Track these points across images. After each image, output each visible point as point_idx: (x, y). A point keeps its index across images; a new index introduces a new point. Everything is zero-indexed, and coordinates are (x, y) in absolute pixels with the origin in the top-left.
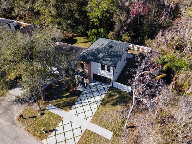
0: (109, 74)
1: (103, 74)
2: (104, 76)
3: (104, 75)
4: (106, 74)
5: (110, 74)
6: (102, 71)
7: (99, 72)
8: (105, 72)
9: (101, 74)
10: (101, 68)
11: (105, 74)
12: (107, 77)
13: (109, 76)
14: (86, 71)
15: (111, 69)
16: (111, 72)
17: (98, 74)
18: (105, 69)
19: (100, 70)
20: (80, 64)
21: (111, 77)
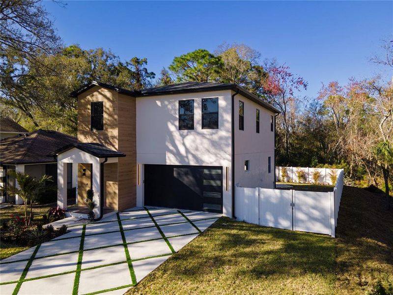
0: (215, 137)
1: (187, 151)
2: (193, 163)
3: (194, 156)
4: (200, 147)
5: (221, 138)
6: (183, 137)
7: (171, 148)
8: (199, 134)
9: (177, 154)
10: (177, 123)
11: (197, 149)
12: (209, 160)
13: (216, 155)
14: (112, 137)
15: (222, 108)
16: (221, 130)
17: (167, 158)
18: (195, 124)
19: (176, 134)
20: (90, 111)
21: (222, 153)
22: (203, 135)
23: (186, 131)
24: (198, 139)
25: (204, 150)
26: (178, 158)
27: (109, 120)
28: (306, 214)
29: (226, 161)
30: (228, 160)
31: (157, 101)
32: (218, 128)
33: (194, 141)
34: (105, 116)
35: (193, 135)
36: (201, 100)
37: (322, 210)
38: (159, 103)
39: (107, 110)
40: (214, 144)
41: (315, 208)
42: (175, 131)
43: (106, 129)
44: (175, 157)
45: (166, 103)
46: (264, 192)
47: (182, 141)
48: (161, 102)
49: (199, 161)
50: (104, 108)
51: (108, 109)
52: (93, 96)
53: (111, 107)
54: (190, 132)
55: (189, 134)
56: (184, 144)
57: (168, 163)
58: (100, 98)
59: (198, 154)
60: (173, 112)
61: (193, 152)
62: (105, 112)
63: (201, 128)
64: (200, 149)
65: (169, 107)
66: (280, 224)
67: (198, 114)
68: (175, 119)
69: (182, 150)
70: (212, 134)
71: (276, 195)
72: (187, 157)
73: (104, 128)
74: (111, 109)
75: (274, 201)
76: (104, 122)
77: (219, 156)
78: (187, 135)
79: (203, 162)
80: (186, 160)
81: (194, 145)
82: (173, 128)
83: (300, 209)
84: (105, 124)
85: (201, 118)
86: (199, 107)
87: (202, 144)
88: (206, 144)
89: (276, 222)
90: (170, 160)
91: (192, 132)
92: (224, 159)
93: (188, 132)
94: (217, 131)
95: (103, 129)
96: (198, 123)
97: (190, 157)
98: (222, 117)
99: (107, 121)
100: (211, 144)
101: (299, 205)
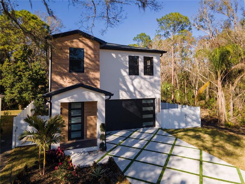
0: (152, 80)
1: (135, 89)
2: (138, 97)
3: (140, 92)
4: (143, 86)
5: (155, 81)
6: (132, 80)
7: (124, 87)
8: (142, 78)
9: (128, 91)
10: (128, 70)
11: (141, 88)
13: (152, 91)
14: (94, 78)
15: (156, 63)
16: (155, 76)
17: (120, 94)
18: (140, 72)
19: (127, 78)
20: (68, 55)
21: (156, 90)
22: (145, 79)
23: (134, 76)
24: (142, 82)
25: (145, 88)
26: (129, 94)
27: (90, 65)
28: (191, 119)
29: (158, 94)
30: (159, 94)
31: (112, 54)
32: (153, 75)
33: (139, 83)
34: (86, 60)
35: (139, 78)
36: (143, 57)
37: (196, 116)
38: (114, 55)
39: (89, 57)
40: (152, 84)
41: (193, 115)
42: (126, 76)
43: (88, 72)
44: (127, 93)
45: (120, 56)
46: (173, 110)
47: (131, 83)
48: (115, 55)
49: (143, 95)
50: (85, 54)
51: (90, 55)
52: (72, 42)
53: (93, 54)
54: (137, 77)
55: (136, 78)
56: (133, 85)
57: (121, 98)
58: (81, 45)
59: (142, 91)
60: (124, 63)
61: (138, 89)
62: (87, 58)
63: (143, 74)
64: (143, 88)
65: (122, 59)
66: (181, 126)
67: (141, 66)
68: (126, 67)
69: (132, 89)
70: (150, 78)
71: (179, 111)
72: (135, 93)
73: (85, 71)
74: (93, 56)
75: (177, 114)
76: (85, 66)
77: (154, 91)
78: (135, 78)
79: (145, 95)
80: (134, 95)
81: (139, 85)
82: (125, 73)
83: (188, 117)
84: (86, 68)
85: (143, 68)
86: (142, 61)
87: (144, 84)
88: (147, 84)
89: (179, 125)
90: (123, 96)
91: (138, 77)
92: (157, 93)
93: (135, 77)
94: (153, 77)
95: (83, 72)
96: (142, 71)
97: (137, 93)
98: (156, 68)
99: (88, 65)
100: (150, 85)
101: (188, 115)
